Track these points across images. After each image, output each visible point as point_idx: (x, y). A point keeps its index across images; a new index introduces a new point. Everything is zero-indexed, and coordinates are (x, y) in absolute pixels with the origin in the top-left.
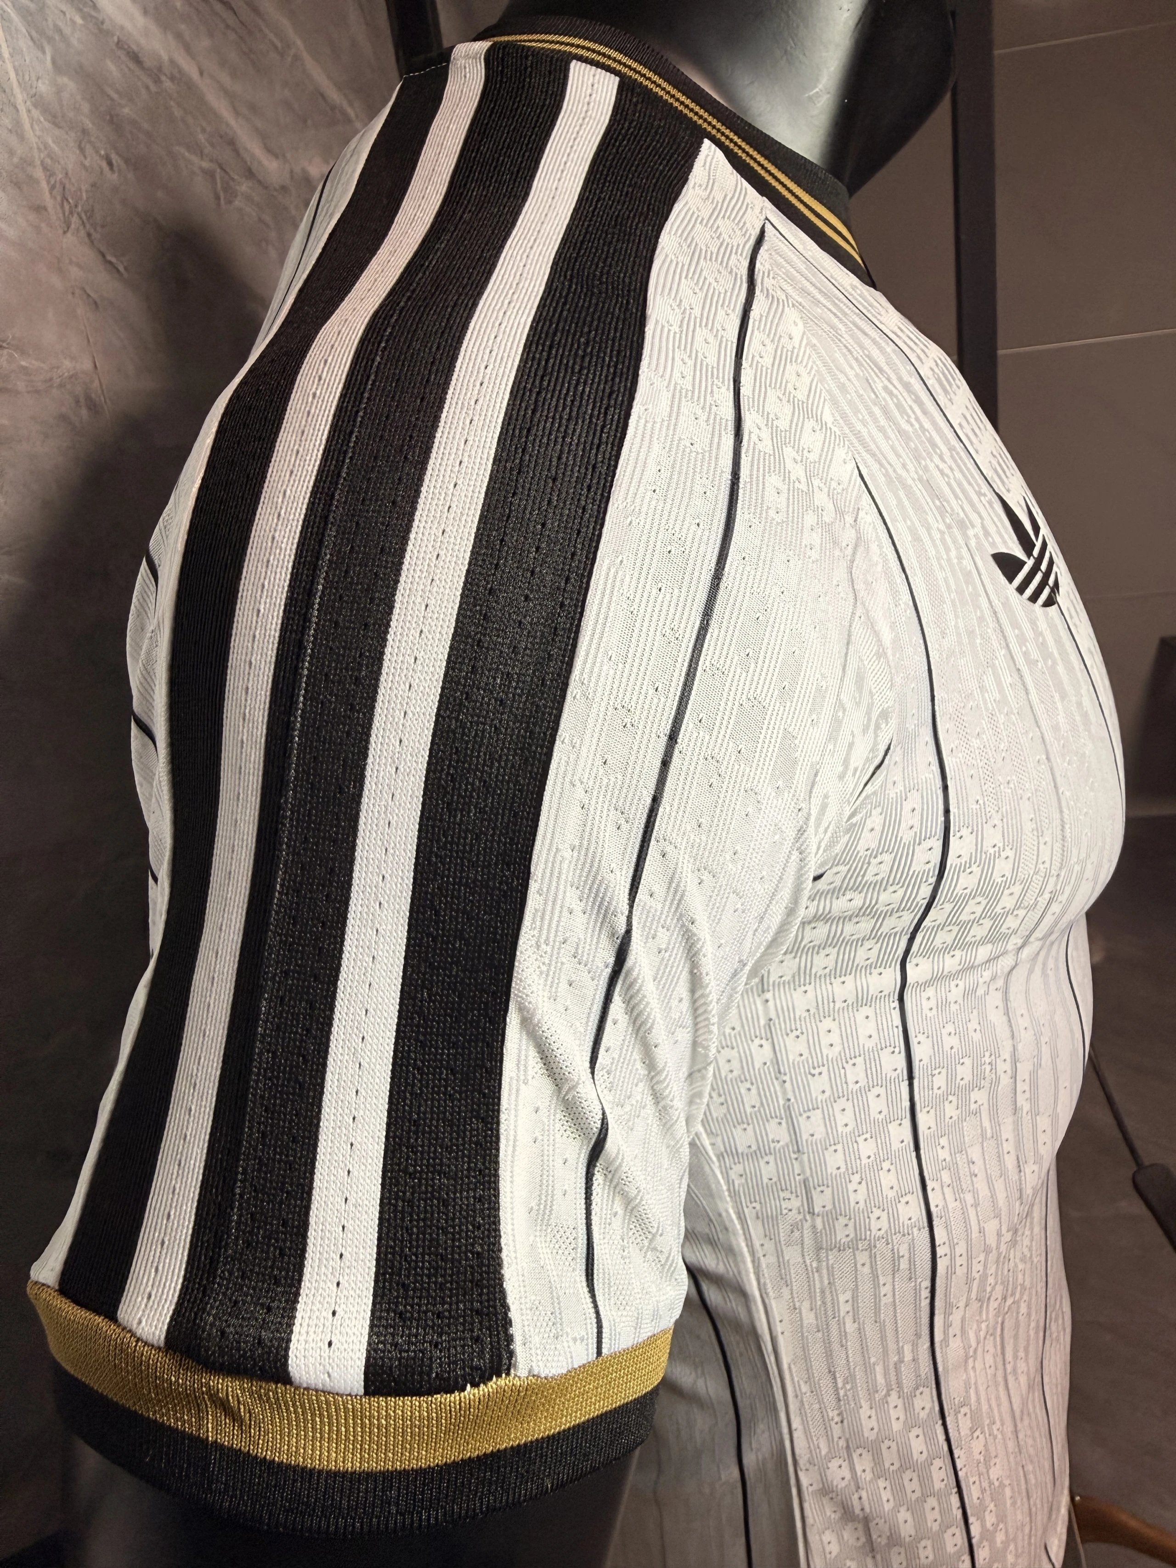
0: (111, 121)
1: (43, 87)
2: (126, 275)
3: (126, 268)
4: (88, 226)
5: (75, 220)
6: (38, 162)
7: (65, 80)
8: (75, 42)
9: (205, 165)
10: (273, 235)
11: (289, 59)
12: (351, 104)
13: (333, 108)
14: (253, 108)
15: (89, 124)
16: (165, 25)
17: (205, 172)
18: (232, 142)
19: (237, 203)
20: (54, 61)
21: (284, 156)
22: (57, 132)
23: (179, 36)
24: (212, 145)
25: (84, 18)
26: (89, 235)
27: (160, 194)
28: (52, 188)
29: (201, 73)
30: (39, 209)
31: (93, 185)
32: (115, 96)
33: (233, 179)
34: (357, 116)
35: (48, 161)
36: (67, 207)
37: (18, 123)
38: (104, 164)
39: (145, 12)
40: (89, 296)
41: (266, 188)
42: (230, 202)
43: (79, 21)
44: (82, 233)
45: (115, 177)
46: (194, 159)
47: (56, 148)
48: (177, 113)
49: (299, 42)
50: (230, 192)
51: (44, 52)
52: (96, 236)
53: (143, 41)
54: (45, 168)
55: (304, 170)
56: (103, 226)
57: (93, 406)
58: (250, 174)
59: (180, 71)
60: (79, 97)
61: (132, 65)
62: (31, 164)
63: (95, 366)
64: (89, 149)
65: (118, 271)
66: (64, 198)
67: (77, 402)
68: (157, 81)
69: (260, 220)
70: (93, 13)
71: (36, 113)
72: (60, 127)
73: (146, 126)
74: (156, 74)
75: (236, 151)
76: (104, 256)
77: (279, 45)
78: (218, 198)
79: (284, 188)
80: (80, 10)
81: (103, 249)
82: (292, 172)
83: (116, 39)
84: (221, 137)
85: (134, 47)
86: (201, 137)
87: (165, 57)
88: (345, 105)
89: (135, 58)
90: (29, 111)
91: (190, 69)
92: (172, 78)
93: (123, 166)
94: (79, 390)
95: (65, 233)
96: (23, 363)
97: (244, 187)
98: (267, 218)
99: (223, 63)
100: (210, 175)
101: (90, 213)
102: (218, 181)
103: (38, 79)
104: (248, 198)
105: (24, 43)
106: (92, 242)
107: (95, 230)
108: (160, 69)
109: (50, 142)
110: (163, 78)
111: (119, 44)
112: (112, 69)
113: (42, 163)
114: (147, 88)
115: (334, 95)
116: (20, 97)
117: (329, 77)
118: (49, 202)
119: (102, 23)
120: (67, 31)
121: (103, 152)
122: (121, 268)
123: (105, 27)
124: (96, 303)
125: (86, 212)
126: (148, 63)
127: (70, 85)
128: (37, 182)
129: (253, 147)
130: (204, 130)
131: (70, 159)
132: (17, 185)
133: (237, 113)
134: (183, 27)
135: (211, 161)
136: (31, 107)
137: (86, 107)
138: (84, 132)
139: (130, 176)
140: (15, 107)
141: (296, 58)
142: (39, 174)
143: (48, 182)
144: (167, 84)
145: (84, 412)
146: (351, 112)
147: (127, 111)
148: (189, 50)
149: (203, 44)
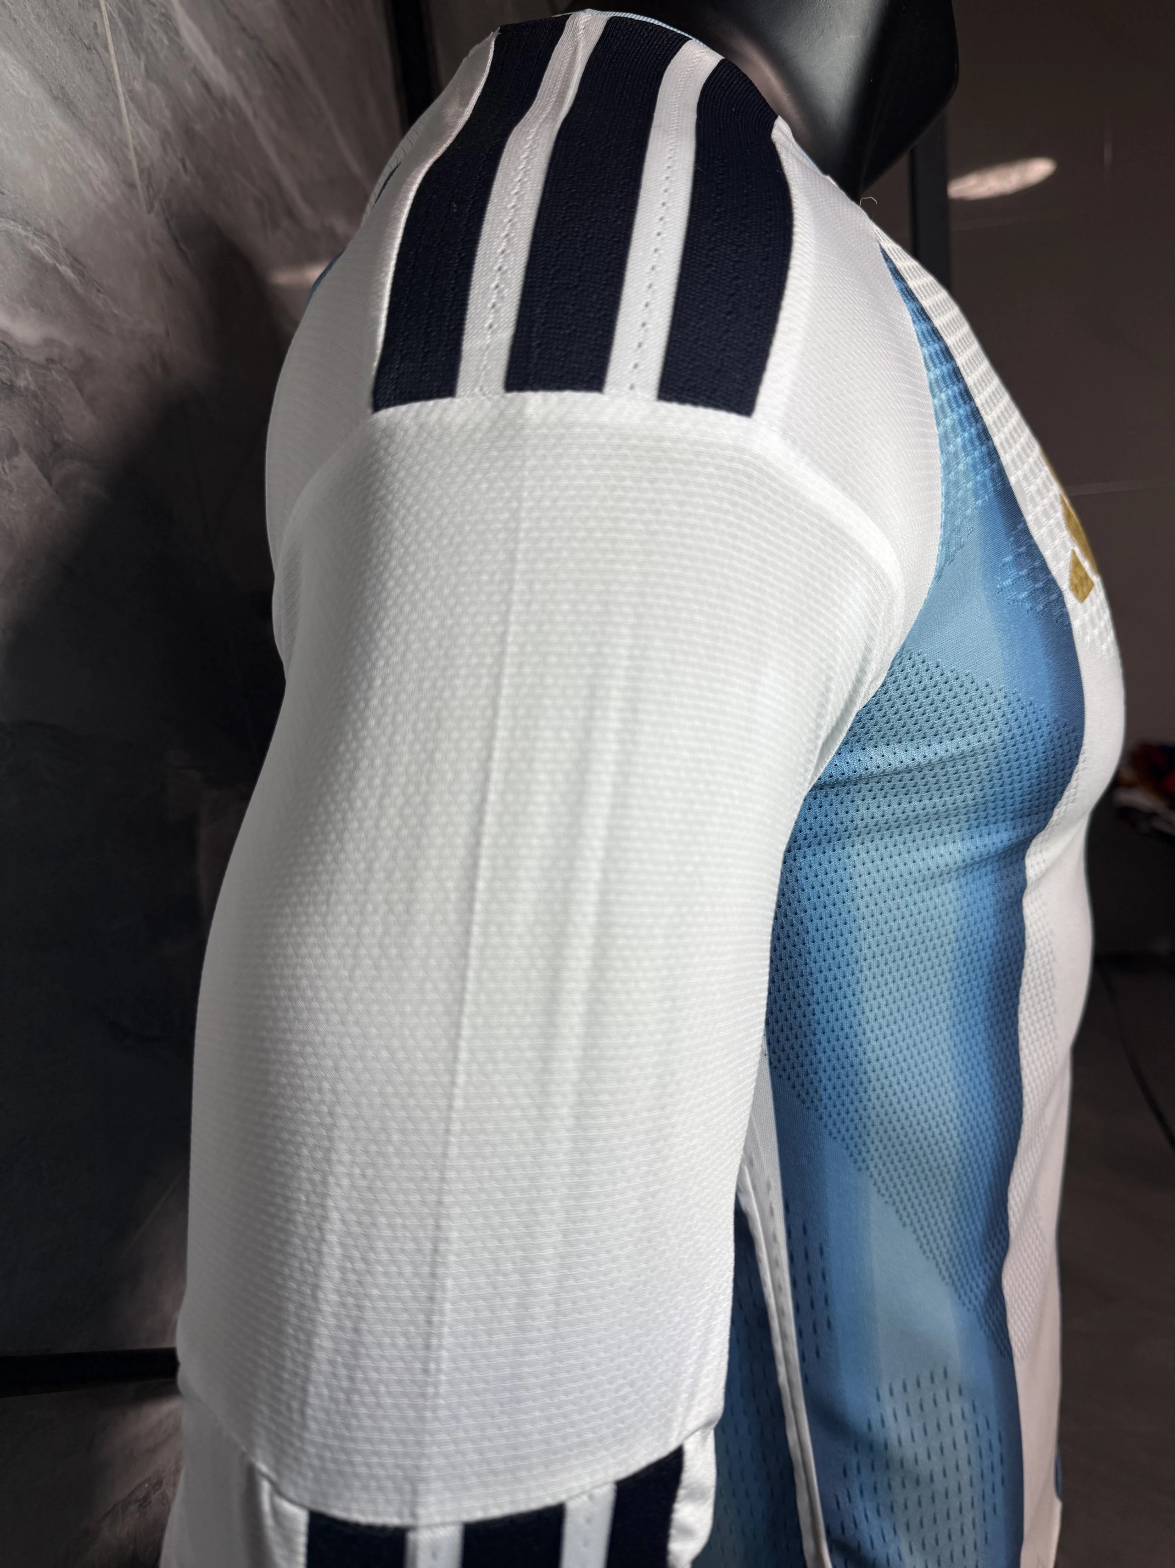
0: (187, 132)
1: (138, 86)
2: (194, 265)
3: (195, 261)
4: (166, 213)
5: (157, 205)
6: (131, 146)
7: (153, 86)
8: (161, 57)
9: (256, 192)
11: (323, 127)
14: (293, 158)
15: (170, 128)
16: (230, 68)
17: (255, 197)
18: (277, 181)
20: (146, 69)
21: (317, 208)
22: (147, 127)
23: (239, 79)
24: (261, 178)
25: (170, 39)
26: (167, 221)
27: (221, 205)
28: (141, 172)
29: (256, 115)
30: (132, 186)
31: (172, 181)
32: (192, 114)
33: (277, 213)
35: (139, 148)
36: (151, 190)
37: (118, 108)
38: (180, 166)
39: (215, 50)
40: (166, 273)
43: (166, 42)
44: (162, 219)
45: (186, 179)
46: (248, 185)
47: (146, 142)
48: (237, 143)
49: (331, 117)
51: (139, 58)
52: (173, 224)
53: (213, 75)
54: (137, 154)
55: (332, 226)
56: (177, 216)
58: (290, 213)
59: (240, 108)
60: (163, 104)
61: (204, 92)
62: (127, 146)
64: (169, 150)
65: (188, 260)
66: (150, 185)
68: (222, 111)
70: (177, 39)
71: (132, 106)
72: (149, 123)
73: (212, 145)
74: (221, 103)
76: (176, 240)
77: (315, 111)
78: (265, 225)
79: (315, 232)
80: (167, 33)
81: (178, 238)
82: (323, 224)
83: (192, 65)
84: (269, 174)
85: (206, 77)
86: (255, 171)
87: (228, 92)
89: (206, 85)
90: (126, 102)
91: (247, 108)
92: (234, 112)
93: (194, 172)
95: (149, 212)
96: (115, 311)
97: (286, 223)
99: (272, 113)
100: (260, 204)
101: (169, 203)
102: (266, 211)
103: (134, 78)
105: (125, 46)
106: (170, 228)
107: (172, 218)
108: (224, 101)
109: (141, 131)
110: (227, 110)
111: (194, 70)
112: (189, 89)
113: (135, 148)
114: (214, 113)
116: (120, 90)
118: (138, 182)
119: (183, 49)
120: (157, 46)
121: (179, 155)
122: (190, 257)
123: (184, 53)
124: (170, 280)
125: (165, 200)
126: (215, 94)
127: (157, 91)
128: (130, 162)
129: (293, 192)
130: (256, 164)
131: (154, 151)
132: (115, 160)
133: (281, 158)
134: (242, 71)
135: (262, 191)
136: (129, 101)
137: (167, 113)
138: (166, 133)
139: (200, 182)
140: (117, 97)
141: (328, 129)
142: (132, 155)
143: (139, 166)
144: (230, 116)
145: (158, 368)
147: (198, 127)
148: (246, 92)
149: (257, 91)
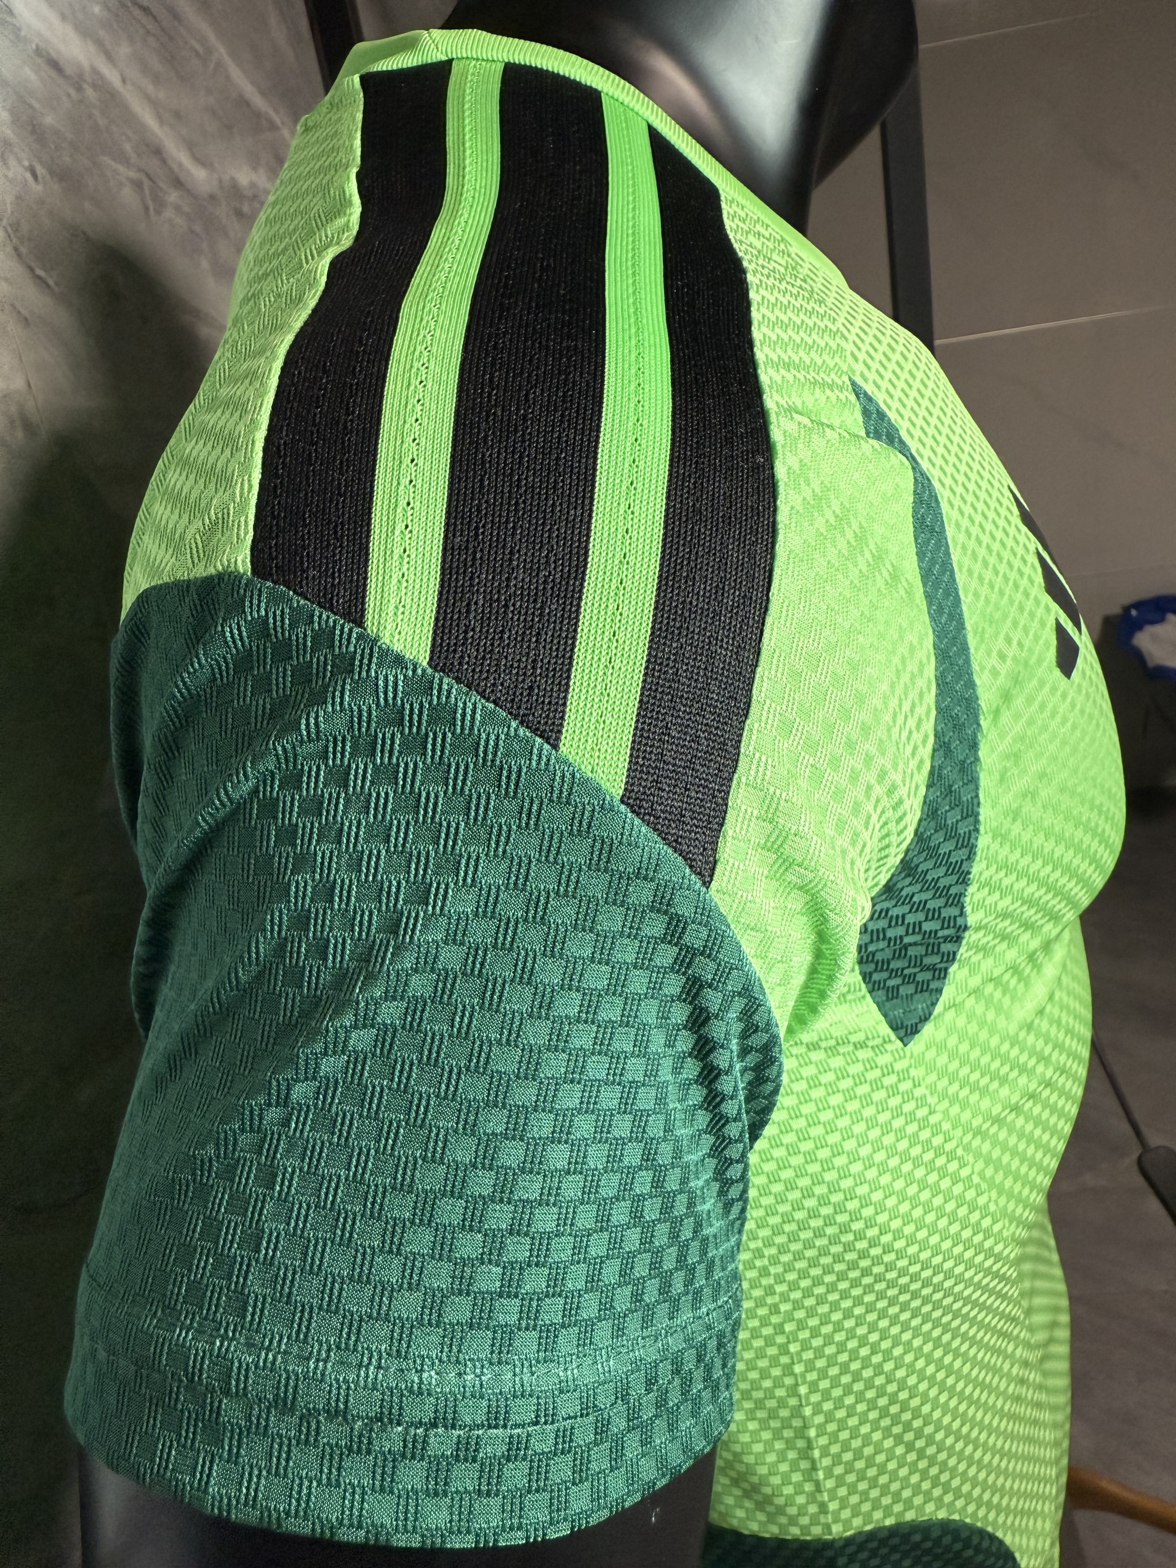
0: (33, 132)
2: (56, 289)
3: (57, 284)
4: (14, 240)
9: (133, 174)
10: (205, 246)
11: (212, 66)
12: (276, 110)
13: (258, 115)
14: (177, 115)
15: (10, 135)
16: (85, 32)
17: (131, 181)
18: (158, 152)
19: (168, 213)
21: (211, 165)
23: (99, 43)
24: (139, 155)
26: (16, 249)
27: (87, 205)
29: (124, 81)
31: (19, 197)
32: (37, 106)
33: (161, 189)
34: (283, 124)
38: (28, 176)
39: (64, 18)
40: (19, 312)
41: (195, 197)
42: (158, 213)
44: (9, 249)
45: (38, 188)
46: (121, 169)
48: (102, 122)
49: (222, 50)
50: (161, 205)
52: (24, 250)
53: (64, 50)
55: (233, 179)
56: (30, 240)
57: (28, 426)
58: (178, 183)
59: (102, 78)
61: (53, 74)
63: (29, 386)
64: (12, 162)
65: (48, 286)
67: (12, 422)
68: (79, 89)
69: (192, 232)
70: (8, 19)
73: (69, 136)
74: (77, 82)
75: (164, 161)
76: (32, 270)
77: (201, 50)
78: (146, 209)
79: (212, 197)
81: (33, 264)
82: (220, 181)
83: (34, 46)
84: (147, 146)
85: (53, 54)
86: (128, 147)
87: (85, 63)
88: (272, 113)
89: (55, 65)
91: (112, 76)
92: (94, 86)
93: (48, 177)
94: (13, 409)
97: (173, 196)
98: (198, 228)
99: (145, 69)
100: (138, 185)
101: (16, 226)
102: (147, 192)
104: (177, 208)
106: (19, 256)
107: (22, 243)
108: (81, 75)
110: (85, 86)
111: (38, 52)
112: (33, 77)
114: (69, 95)
115: (259, 102)
117: (253, 83)
119: (19, 29)
121: (26, 163)
122: (51, 282)
123: (23, 33)
124: (26, 319)
125: (11, 225)
126: (69, 71)
129: (180, 156)
130: (129, 139)
133: (161, 121)
134: (102, 33)
135: (140, 170)
138: (7, 143)
139: (56, 187)
141: (219, 65)
144: (90, 92)
145: (20, 434)
146: (278, 121)
147: (49, 120)
148: (110, 57)
149: (124, 50)
